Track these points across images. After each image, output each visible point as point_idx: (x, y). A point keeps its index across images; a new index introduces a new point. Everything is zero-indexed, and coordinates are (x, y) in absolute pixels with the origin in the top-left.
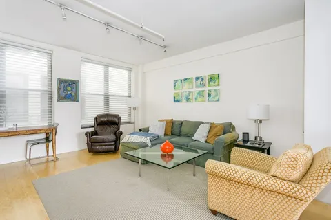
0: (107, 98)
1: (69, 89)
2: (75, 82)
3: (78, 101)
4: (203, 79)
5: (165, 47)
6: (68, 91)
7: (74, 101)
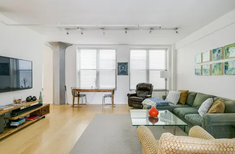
0: (148, 72)
1: (123, 68)
2: (126, 64)
3: (127, 75)
4: (219, 50)
5: (177, 29)
6: (123, 69)
7: (125, 75)
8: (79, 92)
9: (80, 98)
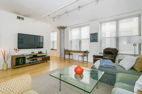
8: (70, 52)
9: (71, 55)
